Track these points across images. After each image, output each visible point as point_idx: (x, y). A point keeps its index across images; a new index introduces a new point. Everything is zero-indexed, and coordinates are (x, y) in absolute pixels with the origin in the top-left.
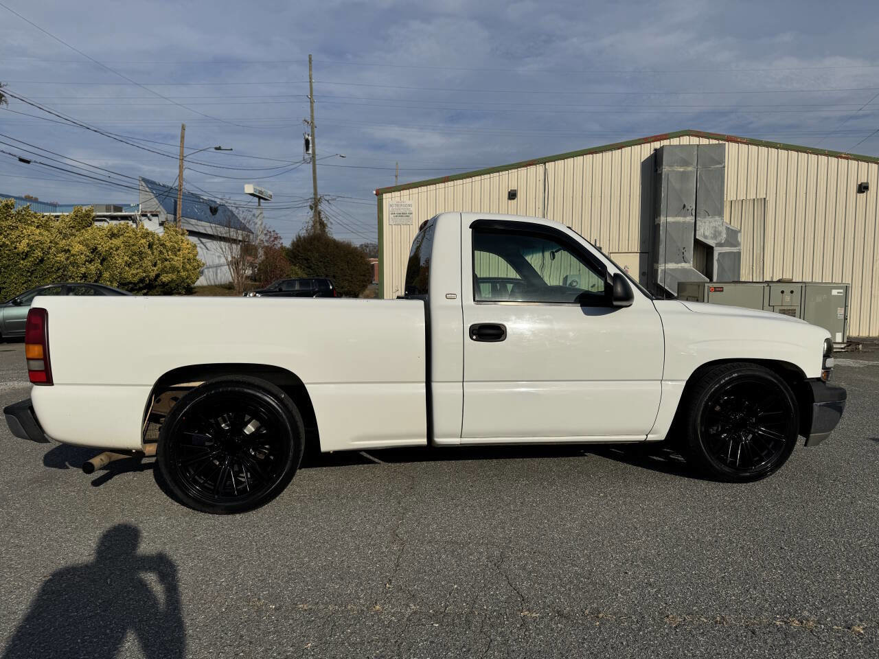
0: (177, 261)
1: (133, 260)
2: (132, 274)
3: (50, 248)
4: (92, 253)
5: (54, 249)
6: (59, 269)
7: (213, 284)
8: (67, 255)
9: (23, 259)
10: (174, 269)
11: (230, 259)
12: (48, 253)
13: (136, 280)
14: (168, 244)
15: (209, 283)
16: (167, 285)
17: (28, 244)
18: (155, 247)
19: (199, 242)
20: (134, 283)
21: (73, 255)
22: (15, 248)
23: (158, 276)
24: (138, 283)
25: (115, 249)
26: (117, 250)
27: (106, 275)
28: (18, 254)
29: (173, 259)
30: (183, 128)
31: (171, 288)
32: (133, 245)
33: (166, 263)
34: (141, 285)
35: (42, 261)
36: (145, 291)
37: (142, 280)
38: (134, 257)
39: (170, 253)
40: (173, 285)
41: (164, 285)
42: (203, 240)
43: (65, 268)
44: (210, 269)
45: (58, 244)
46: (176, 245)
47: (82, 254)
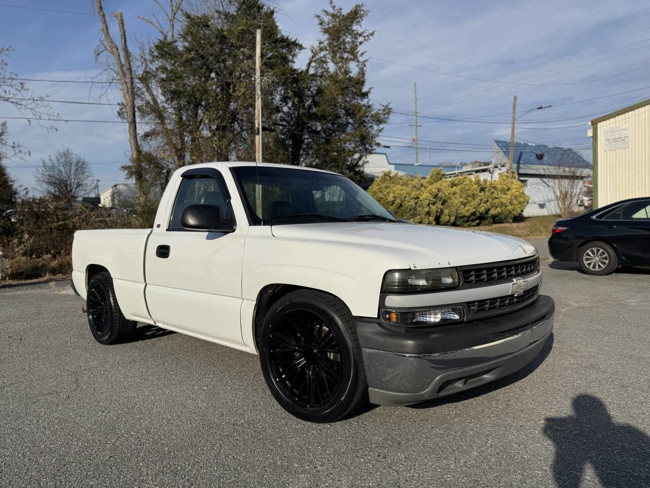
0: (505, 199)
1: (468, 200)
2: (466, 211)
3: (406, 197)
4: (435, 198)
5: (408, 198)
6: (411, 210)
7: (554, 213)
8: (416, 201)
9: (391, 205)
10: (502, 204)
11: (558, 194)
12: (405, 201)
13: (468, 214)
14: (499, 187)
15: (551, 213)
16: (498, 216)
17: (394, 197)
18: (487, 189)
19: (541, 182)
20: (468, 217)
21: (421, 201)
22: (387, 199)
23: (488, 211)
24: (470, 216)
25: (452, 194)
26: (454, 194)
27: (446, 212)
28: (388, 203)
29: (502, 197)
30: (515, 98)
31: (501, 219)
32: (468, 190)
33: (496, 200)
34: (473, 217)
35: (401, 205)
36: (478, 221)
37: (474, 214)
38: (469, 198)
39: (499, 193)
40: (502, 216)
41: (494, 217)
42: (544, 179)
43: (415, 209)
44: (552, 203)
45: (410, 194)
46: (505, 187)
47: (426, 199)
